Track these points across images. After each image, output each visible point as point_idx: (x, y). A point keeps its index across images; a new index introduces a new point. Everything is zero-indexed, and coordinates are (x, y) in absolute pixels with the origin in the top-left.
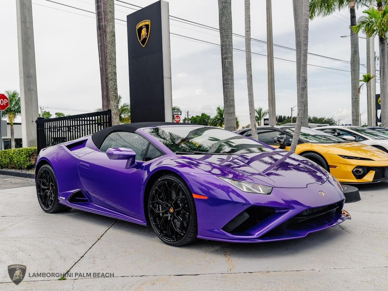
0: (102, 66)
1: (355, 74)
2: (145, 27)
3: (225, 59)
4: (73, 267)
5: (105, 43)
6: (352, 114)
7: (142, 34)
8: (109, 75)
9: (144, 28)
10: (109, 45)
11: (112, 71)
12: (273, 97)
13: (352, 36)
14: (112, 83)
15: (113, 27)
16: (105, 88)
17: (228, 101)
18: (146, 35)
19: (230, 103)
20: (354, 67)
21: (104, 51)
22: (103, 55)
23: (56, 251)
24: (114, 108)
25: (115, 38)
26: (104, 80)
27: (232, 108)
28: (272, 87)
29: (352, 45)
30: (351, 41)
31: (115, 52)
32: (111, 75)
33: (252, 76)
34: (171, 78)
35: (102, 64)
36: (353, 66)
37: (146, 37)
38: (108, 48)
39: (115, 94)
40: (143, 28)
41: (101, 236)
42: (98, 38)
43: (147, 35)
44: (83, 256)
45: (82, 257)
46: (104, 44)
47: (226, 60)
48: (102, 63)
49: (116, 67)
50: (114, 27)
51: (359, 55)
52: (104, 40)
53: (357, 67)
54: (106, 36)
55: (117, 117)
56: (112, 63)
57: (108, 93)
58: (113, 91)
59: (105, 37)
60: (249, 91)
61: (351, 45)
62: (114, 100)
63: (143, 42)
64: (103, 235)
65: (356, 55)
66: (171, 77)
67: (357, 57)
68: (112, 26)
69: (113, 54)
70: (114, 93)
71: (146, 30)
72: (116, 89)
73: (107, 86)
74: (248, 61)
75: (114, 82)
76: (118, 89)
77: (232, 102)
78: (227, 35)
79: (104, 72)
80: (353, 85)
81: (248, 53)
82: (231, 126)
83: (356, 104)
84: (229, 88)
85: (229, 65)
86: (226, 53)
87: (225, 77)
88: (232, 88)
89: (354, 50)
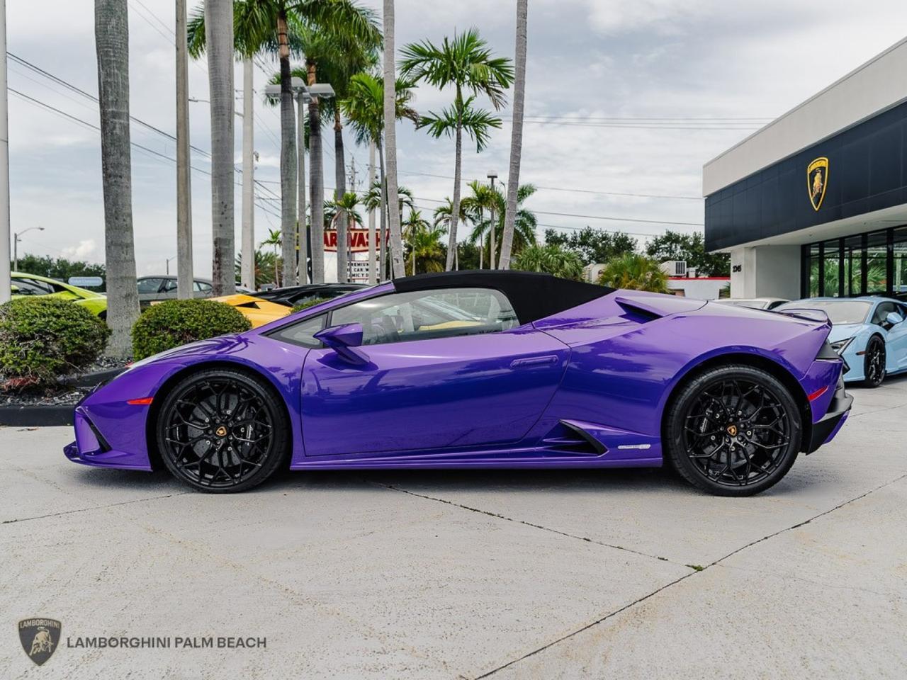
3: (114, 117)
17: (120, 217)
19: (124, 220)
20: (288, 172)
36: (286, 171)
47: (116, 121)
53: (294, 174)
65: (292, 150)
67: (293, 154)
77: (128, 220)
78: (120, 61)
82: (127, 275)
83: (292, 245)
84: (122, 187)
85: (123, 133)
86: (116, 103)
87: (111, 159)
88: (129, 187)
89: (287, 140)
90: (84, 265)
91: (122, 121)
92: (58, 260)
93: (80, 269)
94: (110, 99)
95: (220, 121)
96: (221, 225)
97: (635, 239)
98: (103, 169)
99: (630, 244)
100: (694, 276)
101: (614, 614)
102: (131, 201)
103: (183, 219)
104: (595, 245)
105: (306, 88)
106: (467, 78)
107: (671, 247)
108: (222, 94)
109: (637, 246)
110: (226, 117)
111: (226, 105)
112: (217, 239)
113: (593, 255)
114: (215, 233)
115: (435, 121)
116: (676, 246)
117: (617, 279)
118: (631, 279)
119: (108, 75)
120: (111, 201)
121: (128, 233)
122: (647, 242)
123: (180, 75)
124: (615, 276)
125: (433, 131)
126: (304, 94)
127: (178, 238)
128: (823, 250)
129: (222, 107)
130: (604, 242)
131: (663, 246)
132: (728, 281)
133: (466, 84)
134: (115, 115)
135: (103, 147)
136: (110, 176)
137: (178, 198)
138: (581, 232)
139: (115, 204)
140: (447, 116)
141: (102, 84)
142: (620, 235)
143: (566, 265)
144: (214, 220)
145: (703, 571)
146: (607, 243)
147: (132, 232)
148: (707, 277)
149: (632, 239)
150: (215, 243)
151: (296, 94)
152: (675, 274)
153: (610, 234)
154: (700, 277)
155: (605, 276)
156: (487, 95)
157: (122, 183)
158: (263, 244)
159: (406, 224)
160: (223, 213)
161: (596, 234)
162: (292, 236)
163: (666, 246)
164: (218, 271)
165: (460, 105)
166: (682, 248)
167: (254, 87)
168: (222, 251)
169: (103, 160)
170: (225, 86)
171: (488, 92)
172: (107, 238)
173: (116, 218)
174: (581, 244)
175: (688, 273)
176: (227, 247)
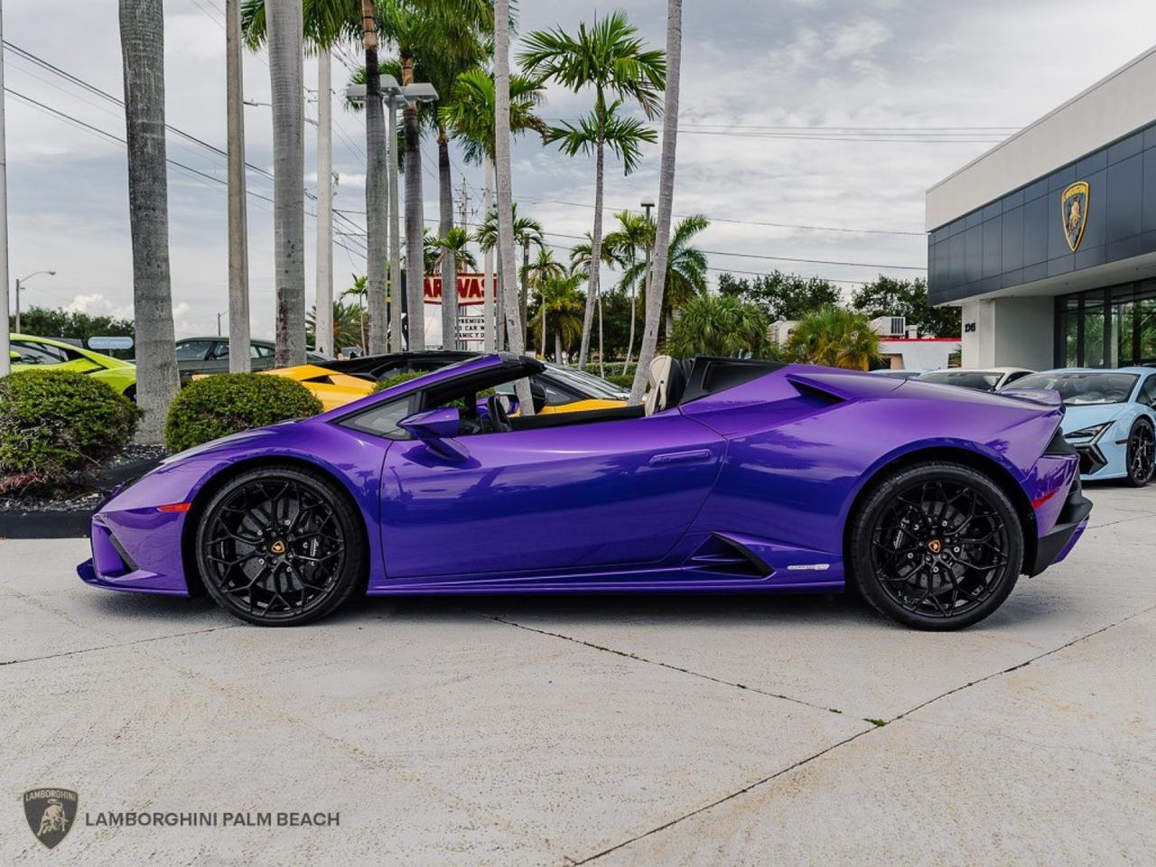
3: (145, 131)
17: (153, 262)
19: (158, 266)
20: (375, 201)
29: (373, 143)
47: (148, 135)
53: (384, 204)
65: (381, 171)
67: (383, 177)
78: (152, 57)
82: (163, 339)
83: (381, 297)
84: (156, 222)
85: (157, 152)
86: (147, 112)
87: (141, 186)
88: (164, 223)
89: (375, 158)
90: (108, 321)
91: (155, 136)
92: (75, 315)
93: (104, 326)
94: (139, 107)
95: (285, 134)
96: (287, 272)
97: (838, 288)
98: (131, 199)
99: (831, 293)
100: (916, 338)
101: (766, 780)
102: (167, 241)
103: (236, 264)
104: (784, 296)
105: (400, 88)
106: (611, 77)
107: (885, 298)
108: (288, 99)
109: (841, 296)
110: (292, 129)
111: (293, 112)
112: (281, 289)
113: (781, 308)
114: (279, 282)
115: (569, 133)
116: (892, 296)
117: (812, 341)
118: (830, 341)
119: (137, 75)
120: (141, 241)
121: (165, 284)
122: (854, 292)
123: (231, 74)
124: (810, 337)
125: (566, 147)
126: (397, 96)
127: (230, 288)
128: (1084, 304)
129: (288, 116)
130: (797, 290)
131: (875, 296)
132: (959, 343)
133: (609, 85)
134: (145, 128)
135: (130, 170)
136: (140, 209)
137: (230, 236)
138: (767, 278)
139: (147, 245)
140: (585, 128)
141: (129, 87)
142: (818, 281)
143: (746, 322)
144: (278, 265)
145: (886, 727)
146: (801, 292)
147: (169, 282)
148: (933, 337)
149: (834, 287)
150: (280, 295)
151: (386, 97)
152: (890, 334)
153: (805, 281)
154: (923, 338)
155: (797, 337)
156: (637, 100)
157: (156, 217)
158: (345, 294)
159: (533, 268)
161: (787, 280)
162: (381, 286)
163: (879, 296)
164: (283, 332)
165: (603, 112)
166: (899, 299)
167: (332, 87)
168: (288, 306)
169: (130, 187)
170: (292, 88)
171: (638, 96)
172: (135, 289)
173: (148, 264)
174: (767, 294)
175: (907, 332)
176: (293, 300)
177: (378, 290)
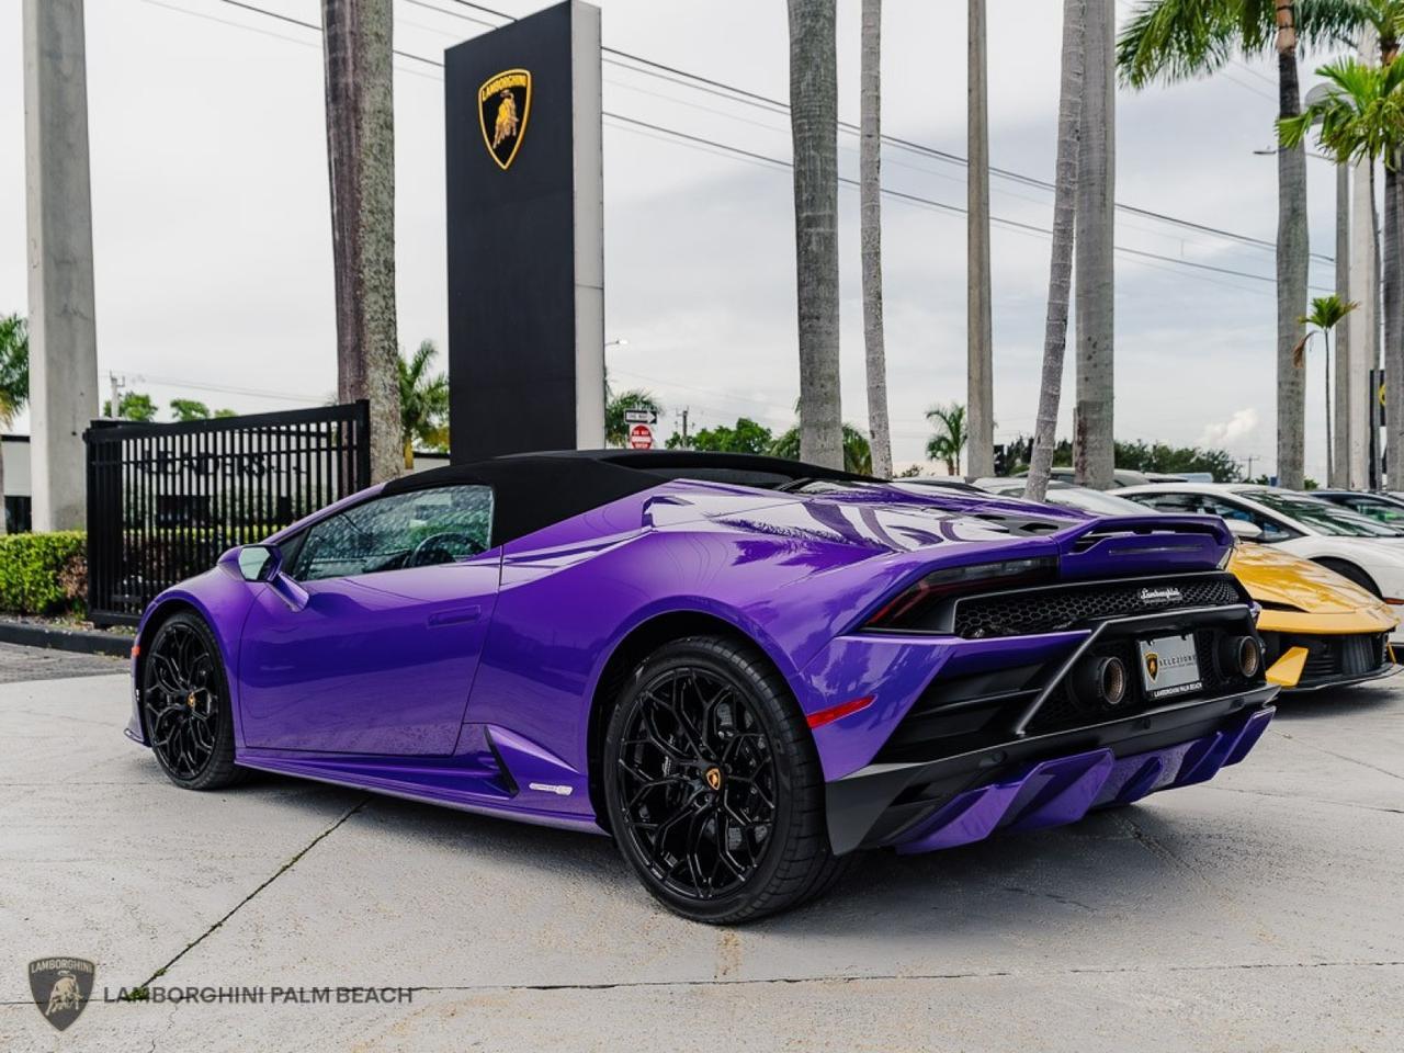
0: (342, 237)
1: (1291, 292)
2: (509, 97)
3: (809, 226)
4: (178, 957)
5: (354, 153)
6: (1279, 439)
7: (499, 120)
8: (367, 273)
9: (506, 100)
10: (370, 162)
11: (378, 255)
12: (986, 368)
13: (1285, 156)
14: (376, 303)
15: (385, 94)
16: (351, 320)
17: (816, 381)
18: (514, 125)
19: (822, 386)
20: (1287, 268)
21: (351, 182)
22: (347, 196)
23: (123, 905)
24: (381, 393)
25: (393, 137)
26: (348, 290)
27: (829, 406)
28: (981, 333)
29: (1285, 186)
30: (1280, 172)
31: (393, 188)
32: (375, 273)
33: (880, 298)
34: (603, 289)
35: (341, 230)
36: (1284, 265)
37: (514, 134)
38: (367, 173)
39: (386, 343)
40: (503, 99)
41: (296, 859)
42: (328, 131)
43: (519, 125)
44: (220, 924)
45: (214, 927)
46: (350, 156)
47: (812, 230)
48: (339, 224)
49: (393, 242)
50: (388, 92)
51: (1306, 225)
52: (350, 140)
53: (1300, 269)
54: (357, 127)
55: (393, 429)
56: (380, 228)
57: (359, 340)
58: (379, 333)
59: (353, 130)
60: (869, 350)
61: (1281, 187)
62: (382, 363)
63: (504, 151)
64: (301, 854)
65: (1296, 224)
66: (603, 284)
67: (1299, 232)
68: (382, 89)
69: (382, 192)
70: (382, 340)
71: (513, 106)
72: (392, 323)
73: (358, 313)
74: (868, 243)
75: (384, 297)
76: (398, 326)
77: (829, 386)
78: (820, 136)
79: (349, 261)
80: (1285, 334)
81: (869, 213)
84: (820, 333)
85: (823, 248)
86: (811, 202)
87: (805, 292)
88: (831, 333)
91: (821, 230)
94: (804, 198)
95: (1086, 197)
96: (1087, 379)
110: (1096, 189)
111: (1096, 166)
112: (1081, 402)
119: (802, 161)
120: (804, 356)
129: (1089, 172)
134: (810, 223)
136: (804, 319)
139: (810, 362)
150: (1079, 410)
157: (820, 328)
160: (1090, 358)
164: (1081, 459)
168: (1088, 425)
169: (799, 295)
173: (811, 384)
176: (1095, 417)
177: (1290, 394)
